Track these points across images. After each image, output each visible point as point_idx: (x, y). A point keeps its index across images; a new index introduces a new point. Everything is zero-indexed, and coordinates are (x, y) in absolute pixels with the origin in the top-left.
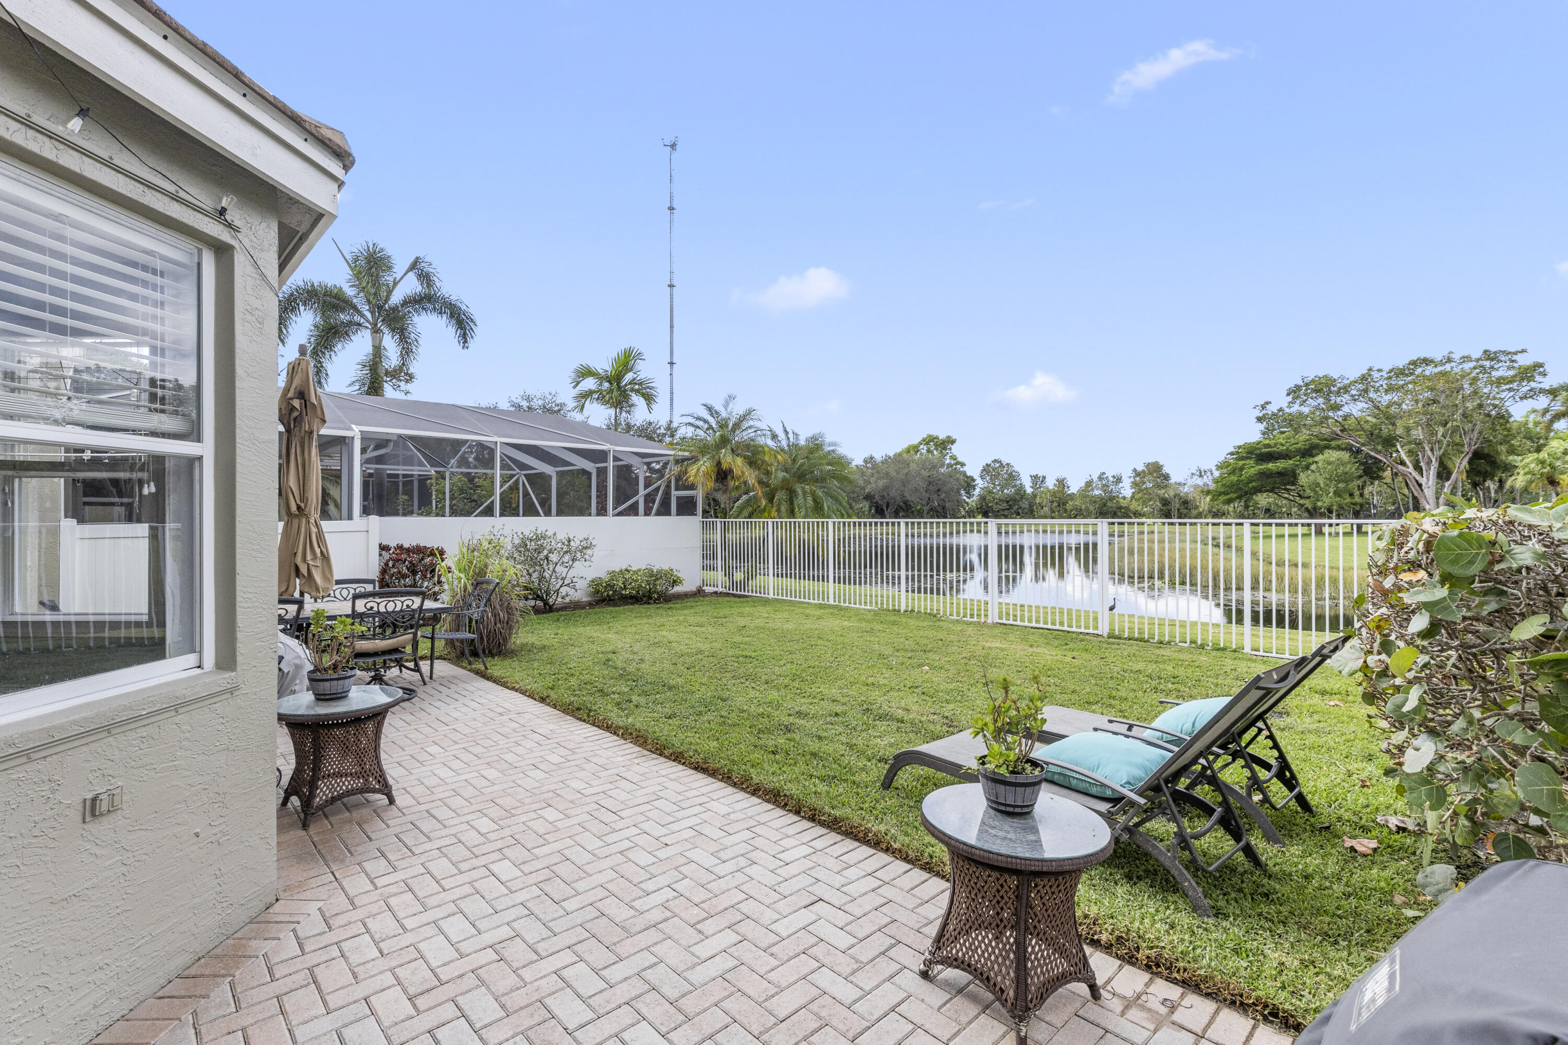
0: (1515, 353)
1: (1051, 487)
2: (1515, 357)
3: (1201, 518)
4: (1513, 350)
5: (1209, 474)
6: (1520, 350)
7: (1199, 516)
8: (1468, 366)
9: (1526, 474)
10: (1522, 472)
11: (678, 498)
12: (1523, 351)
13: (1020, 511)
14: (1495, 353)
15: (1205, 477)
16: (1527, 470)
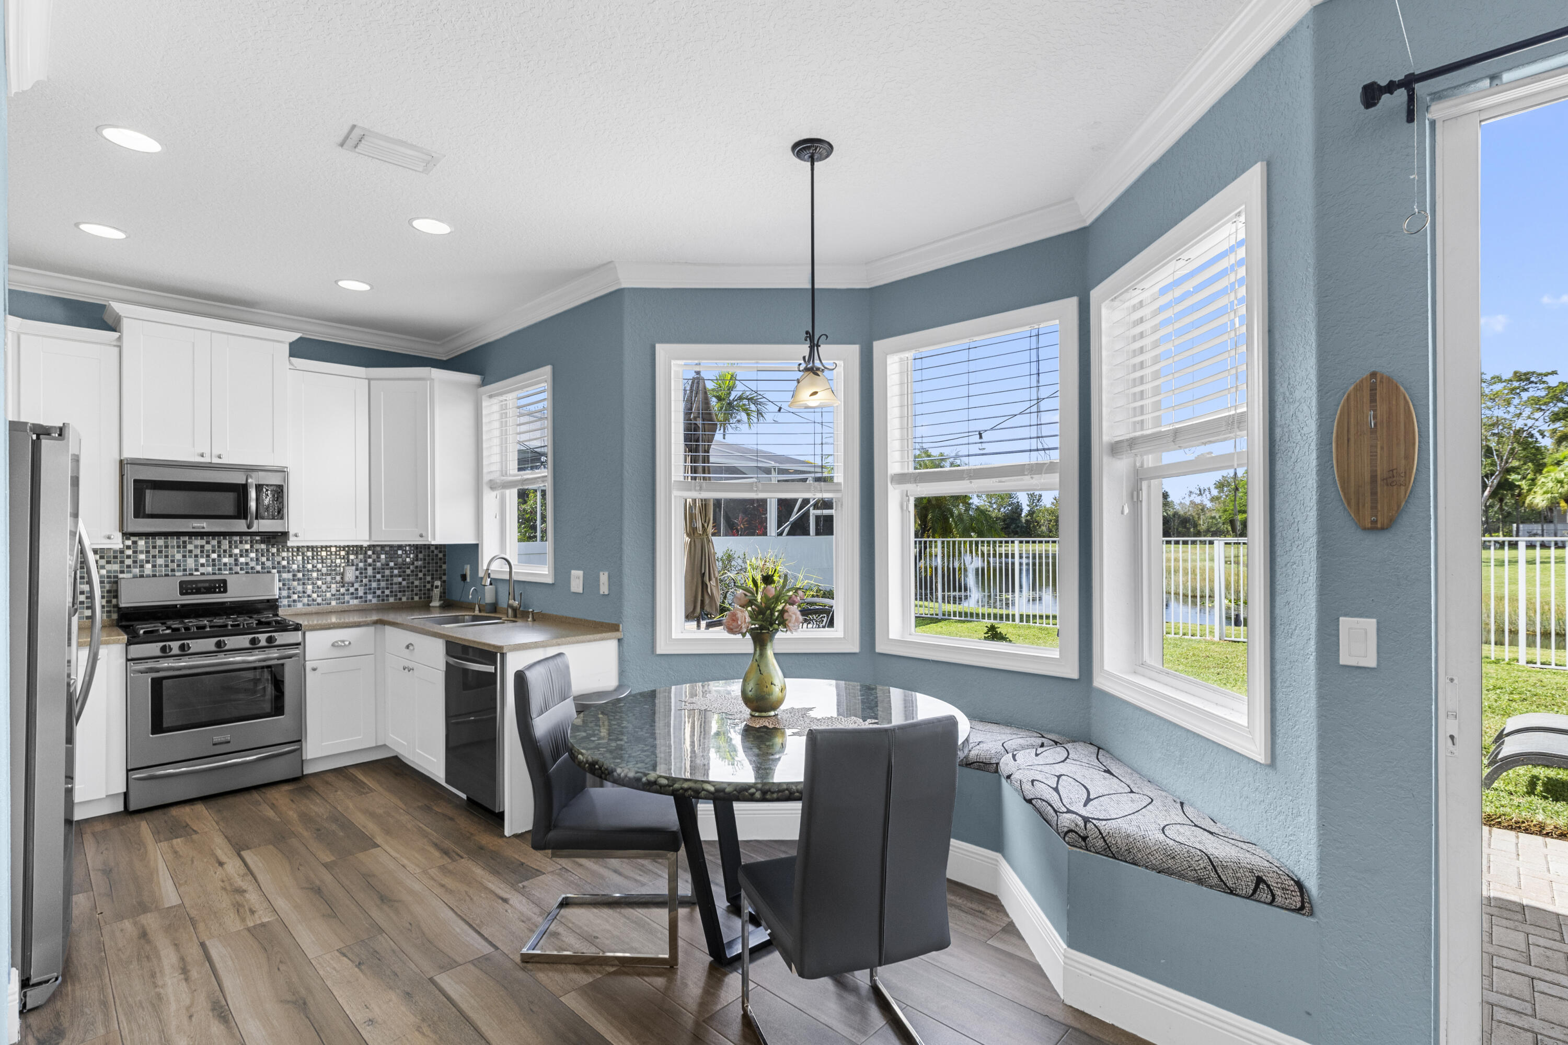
0: (1546, 375)
1: (1048, 506)
2: (1545, 379)
3: (1200, 536)
4: (1544, 372)
5: (1207, 493)
6: (1550, 371)
7: (1198, 534)
8: (1498, 387)
9: (1545, 493)
10: (1541, 492)
11: (818, 518)
12: (1554, 373)
13: (1018, 530)
14: (1525, 374)
15: (1204, 495)
16: (1545, 489)
